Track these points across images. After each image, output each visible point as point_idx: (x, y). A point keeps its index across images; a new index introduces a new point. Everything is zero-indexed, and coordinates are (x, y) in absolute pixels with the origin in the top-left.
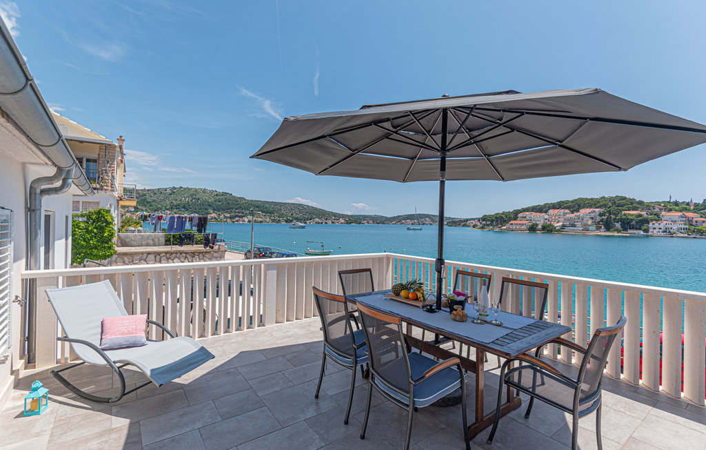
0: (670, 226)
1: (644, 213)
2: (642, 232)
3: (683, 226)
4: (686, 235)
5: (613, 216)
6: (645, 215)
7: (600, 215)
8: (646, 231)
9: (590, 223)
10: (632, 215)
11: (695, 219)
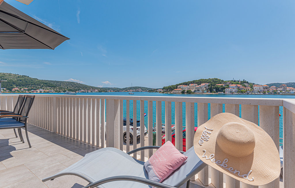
0: (232, 90)
1: (223, 85)
2: (223, 93)
3: (236, 90)
4: (237, 93)
5: (213, 86)
6: (224, 86)
7: (208, 86)
8: (224, 92)
9: (204, 89)
10: (219, 86)
11: (240, 87)
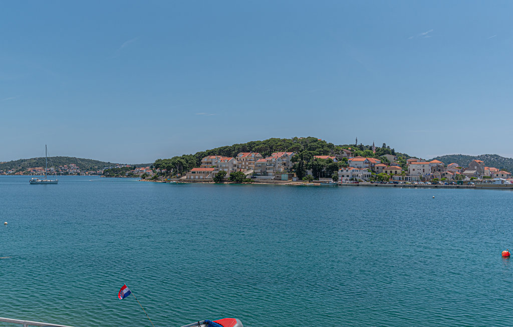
0: (356, 173)
1: (333, 158)
2: (332, 181)
3: (367, 173)
4: (369, 183)
5: (304, 161)
6: (335, 160)
7: (293, 160)
8: (336, 179)
9: (282, 170)
10: (323, 160)
11: (376, 165)
